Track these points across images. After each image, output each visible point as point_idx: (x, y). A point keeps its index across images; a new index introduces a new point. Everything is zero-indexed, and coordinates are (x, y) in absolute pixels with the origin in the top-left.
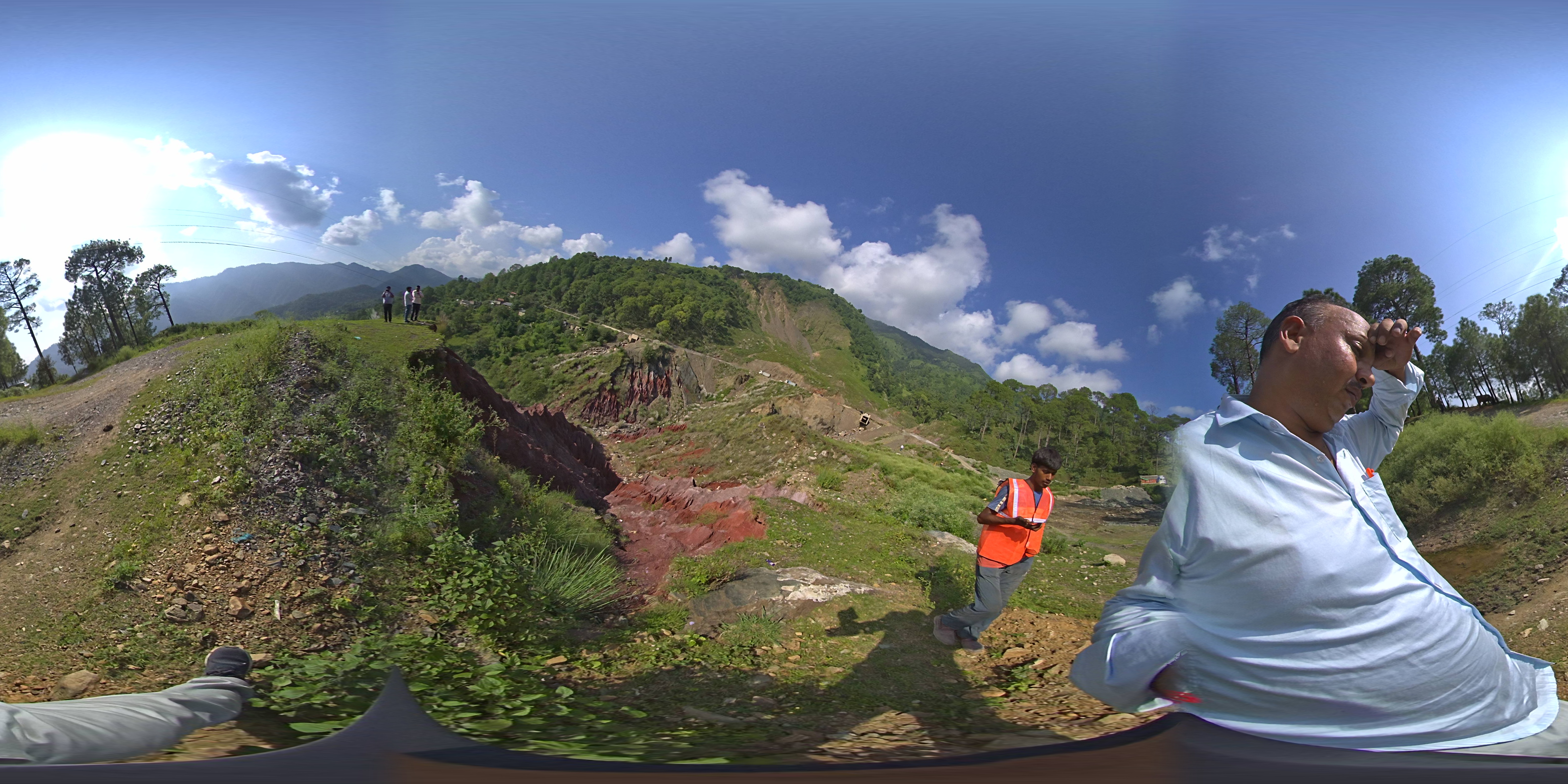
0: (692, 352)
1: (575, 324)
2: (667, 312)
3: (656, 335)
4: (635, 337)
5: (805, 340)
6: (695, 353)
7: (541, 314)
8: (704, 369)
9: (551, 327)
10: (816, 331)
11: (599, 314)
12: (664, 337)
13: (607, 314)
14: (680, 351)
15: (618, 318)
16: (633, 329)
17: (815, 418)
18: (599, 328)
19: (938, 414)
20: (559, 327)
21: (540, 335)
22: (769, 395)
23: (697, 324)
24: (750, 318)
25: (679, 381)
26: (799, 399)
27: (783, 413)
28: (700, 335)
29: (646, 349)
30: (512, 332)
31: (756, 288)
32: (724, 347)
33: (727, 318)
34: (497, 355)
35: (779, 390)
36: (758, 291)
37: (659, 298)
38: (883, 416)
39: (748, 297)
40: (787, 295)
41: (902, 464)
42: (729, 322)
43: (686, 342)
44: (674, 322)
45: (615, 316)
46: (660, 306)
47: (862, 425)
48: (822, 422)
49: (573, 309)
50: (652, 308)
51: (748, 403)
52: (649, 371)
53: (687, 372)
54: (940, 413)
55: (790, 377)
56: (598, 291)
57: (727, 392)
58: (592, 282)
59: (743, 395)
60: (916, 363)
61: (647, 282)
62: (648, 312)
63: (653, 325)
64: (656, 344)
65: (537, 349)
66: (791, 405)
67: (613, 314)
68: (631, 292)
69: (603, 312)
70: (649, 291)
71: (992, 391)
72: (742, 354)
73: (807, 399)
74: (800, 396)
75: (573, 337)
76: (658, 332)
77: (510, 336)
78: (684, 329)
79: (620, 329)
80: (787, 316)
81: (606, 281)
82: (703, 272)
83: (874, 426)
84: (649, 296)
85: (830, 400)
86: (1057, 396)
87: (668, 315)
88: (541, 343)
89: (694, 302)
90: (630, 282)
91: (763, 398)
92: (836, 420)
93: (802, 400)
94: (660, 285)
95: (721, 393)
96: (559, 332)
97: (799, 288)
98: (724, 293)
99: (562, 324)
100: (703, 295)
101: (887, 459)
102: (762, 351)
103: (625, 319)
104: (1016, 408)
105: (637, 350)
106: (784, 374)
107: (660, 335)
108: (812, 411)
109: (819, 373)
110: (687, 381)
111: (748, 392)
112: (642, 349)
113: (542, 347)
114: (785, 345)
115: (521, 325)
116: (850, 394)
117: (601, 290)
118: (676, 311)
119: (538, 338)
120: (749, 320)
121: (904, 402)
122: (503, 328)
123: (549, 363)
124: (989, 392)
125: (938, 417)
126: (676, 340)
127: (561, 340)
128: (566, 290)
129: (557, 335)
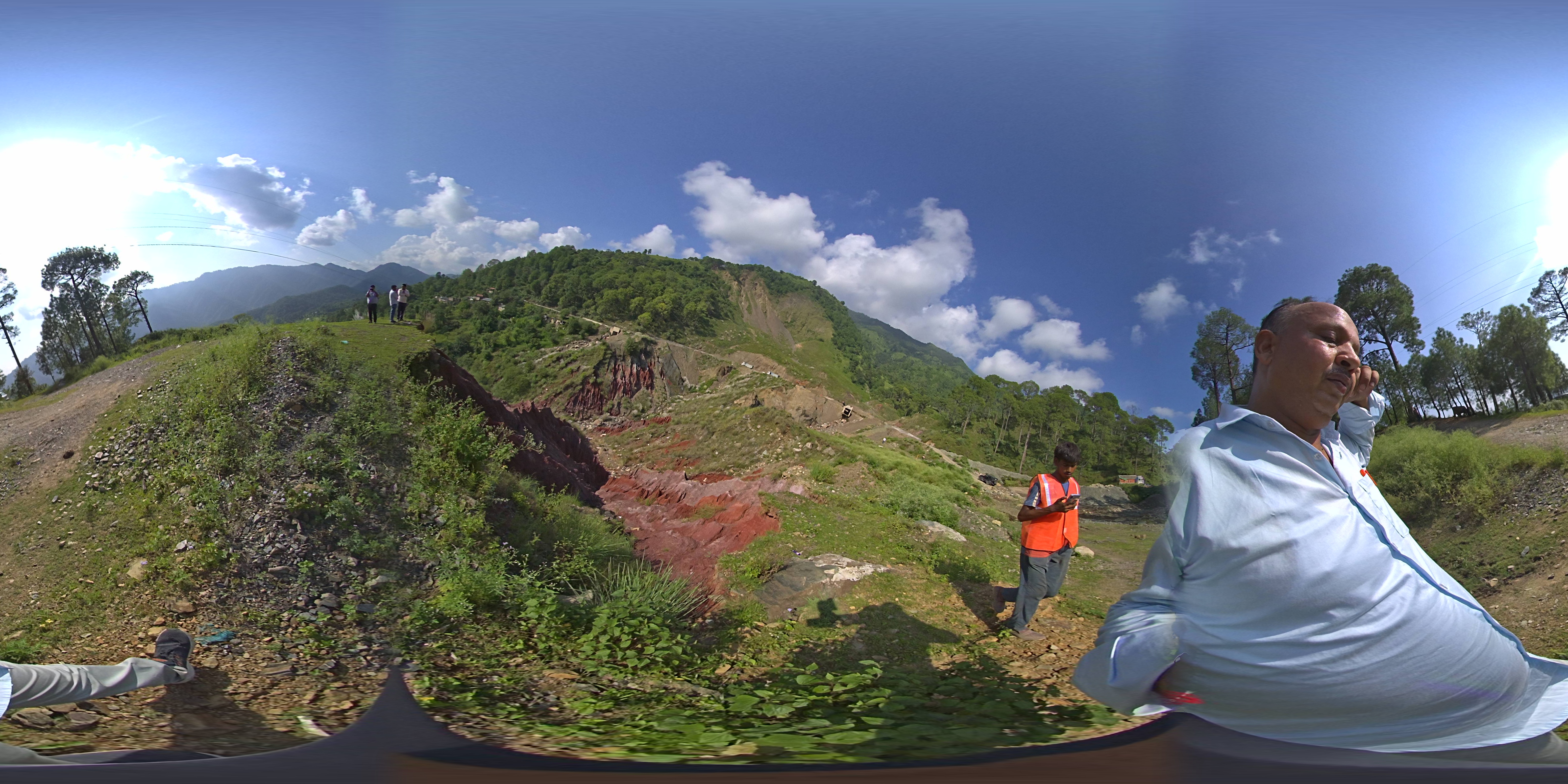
0: (674, 343)
1: (556, 319)
2: (648, 305)
3: (637, 327)
4: (617, 330)
5: (787, 332)
6: (677, 345)
7: (521, 308)
8: (687, 360)
9: (532, 321)
10: (798, 323)
11: (580, 307)
12: (646, 329)
13: (588, 307)
14: (662, 343)
15: (599, 311)
16: (614, 321)
17: (798, 409)
18: (580, 321)
19: (920, 407)
20: (540, 321)
21: (521, 330)
22: (751, 386)
23: (678, 316)
24: (731, 309)
25: (661, 373)
26: (782, 391)
27: (766, 405)
28: (681, 327)
29: (628, 342)
30: (493, 327)
31: (737, 279)
32: (706, 339)
33: (708, 310)
34: (479, 351)
35: (761, 381)
36: (739, 282)
37: (640, 290)
38: (865, 409)
39: (730, 288)
40: (769, 287)
41: (885, 457)
42: (711, 314)
43: (668, 334)
44: (656, 314)
45: (596, 309)
46: (641, 298)
47: (844, 417)
48: (804, 414)
49: (553, 303)
50: (633, 300)
51: (731, 395)
52: (632, 363)
53: (669, 363)
54: (922, 407)
55: (772, 368)
56: (578, 284)
57: (710, 383)
58: (572, 276)
59: (726, 387)
60: (899, 355)
61: (627, 275)
62: (629, 304)
63: (634, 318)
64: (638, 336)
65: (519, 344)
66: (774, 396)
67: (593, 307)
68: (611, 285)
69: (584, 305)
70: (629, 284)
71: (974, 386)
72: (724, 345)
73: (789, 391)
74: (782, 387)
75: (554, 331)
76: (639, 325)
77: (491, 332)
78: (666, 320)
79: (602, 322)
80: (769, 308)
81: (585, 274)
82: (683, 263)
83: (856, 418)
84: (630, 288)
85: (812, 391)
86: (1039, 393)
87: (649, 307)
88: (522, 337)
89: (675, 294)
90: (610, 275)
91: (745, 390)
92: (819, 412)
93: (784, 391)
94: (641, 277)
95: (704, 384)
96: (540, 326)
97: (781, 279)
98: (705, 284)
99: (543, 318)
100: (684, 287)
101: (872, 452)
102: (744, 343)
103: (605, 312)
104: (998, 404)
105: (620, 342)
106: (767, 365)
107: (642, 327)
108: (794, 403)
109: (801, 365)
110: (670, 373)
111: (731, 383)
112: (624, 342)
113: (523, 341)
114: (766, 336)
115: (501, 321)
116: (833, 386)
117: (581, 283)
118: (657, 303)
119: (519, 333)
120: (731, 312)
121: (886, 395)
122: (483, 324)
123: (530, 358)
124: (971, 387)
125: (919, 411)
126: (658, 332)
127: (542, 335)
128: (546, 284)
129: (539, 329)
